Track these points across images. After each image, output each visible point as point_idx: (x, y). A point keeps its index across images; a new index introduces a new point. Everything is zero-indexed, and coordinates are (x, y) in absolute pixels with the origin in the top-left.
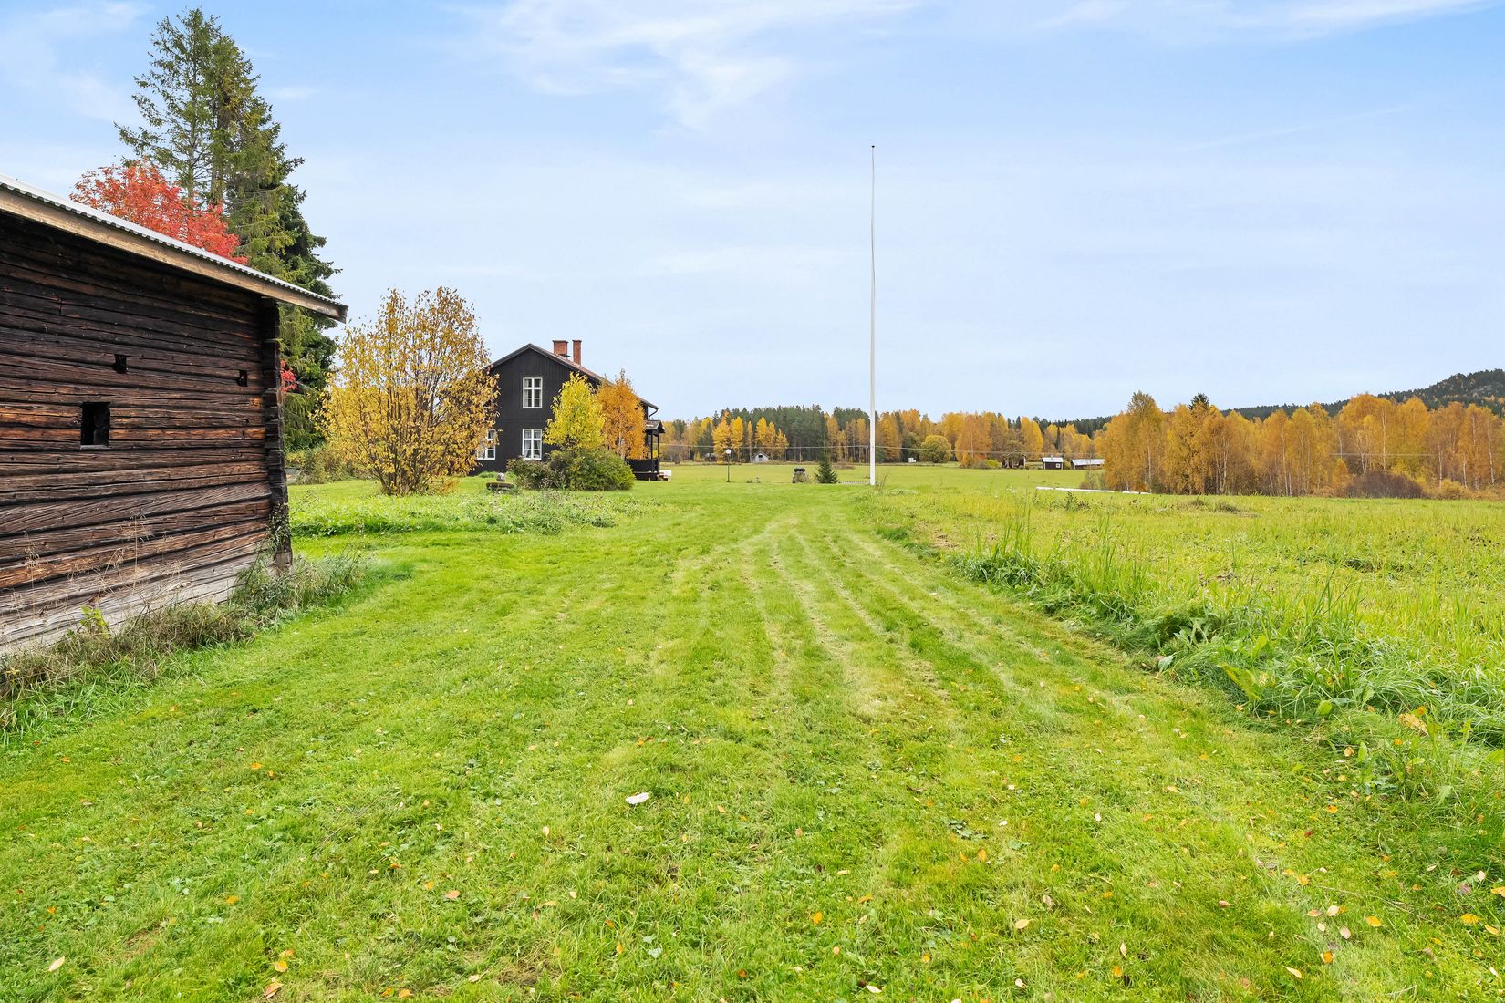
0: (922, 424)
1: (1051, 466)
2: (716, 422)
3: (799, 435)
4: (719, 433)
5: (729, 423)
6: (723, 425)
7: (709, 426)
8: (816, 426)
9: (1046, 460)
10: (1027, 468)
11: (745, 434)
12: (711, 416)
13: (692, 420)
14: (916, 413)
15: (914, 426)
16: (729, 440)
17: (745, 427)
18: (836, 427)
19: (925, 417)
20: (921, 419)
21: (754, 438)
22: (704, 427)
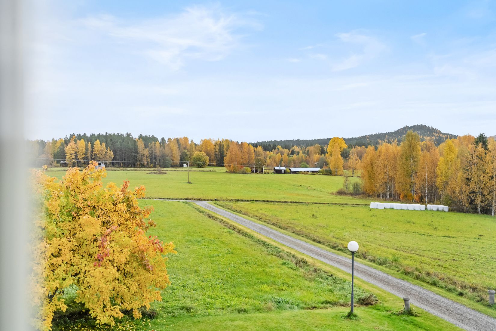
0: (191, 145)
1: (279, 172)
2: (67, 142)
3: (121, 151)
4: (69, 149)
5: (76, 142)
6: (72, 144)
7: (62, 144)
8: (130, 145)
9: (277, 168)
10: (265, 173)
11: (87, 149)
12: (63, 138)
13: (51, 140)
14: (186, 139)
15: (186, 146)
16: (76, 153)
17: (86, 145)
18: (143, 146)
19: (192, 141)
20: (190, 142)
21: (92, 152)
22: (58, 145)
